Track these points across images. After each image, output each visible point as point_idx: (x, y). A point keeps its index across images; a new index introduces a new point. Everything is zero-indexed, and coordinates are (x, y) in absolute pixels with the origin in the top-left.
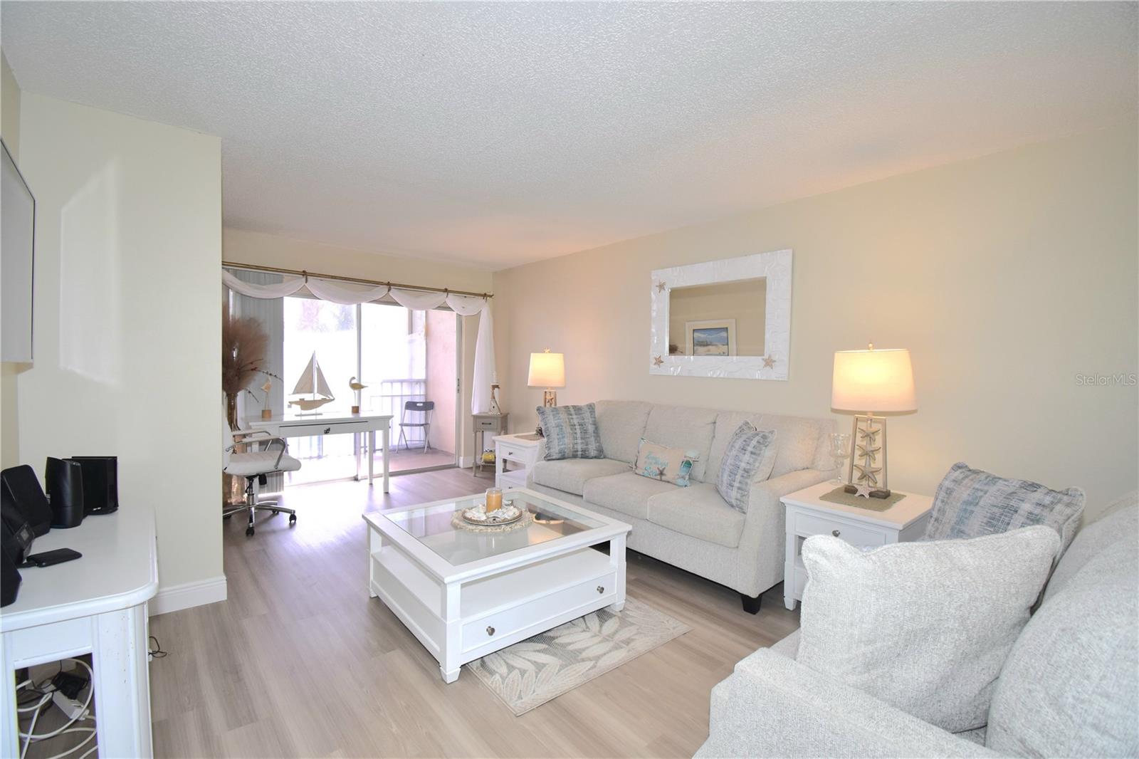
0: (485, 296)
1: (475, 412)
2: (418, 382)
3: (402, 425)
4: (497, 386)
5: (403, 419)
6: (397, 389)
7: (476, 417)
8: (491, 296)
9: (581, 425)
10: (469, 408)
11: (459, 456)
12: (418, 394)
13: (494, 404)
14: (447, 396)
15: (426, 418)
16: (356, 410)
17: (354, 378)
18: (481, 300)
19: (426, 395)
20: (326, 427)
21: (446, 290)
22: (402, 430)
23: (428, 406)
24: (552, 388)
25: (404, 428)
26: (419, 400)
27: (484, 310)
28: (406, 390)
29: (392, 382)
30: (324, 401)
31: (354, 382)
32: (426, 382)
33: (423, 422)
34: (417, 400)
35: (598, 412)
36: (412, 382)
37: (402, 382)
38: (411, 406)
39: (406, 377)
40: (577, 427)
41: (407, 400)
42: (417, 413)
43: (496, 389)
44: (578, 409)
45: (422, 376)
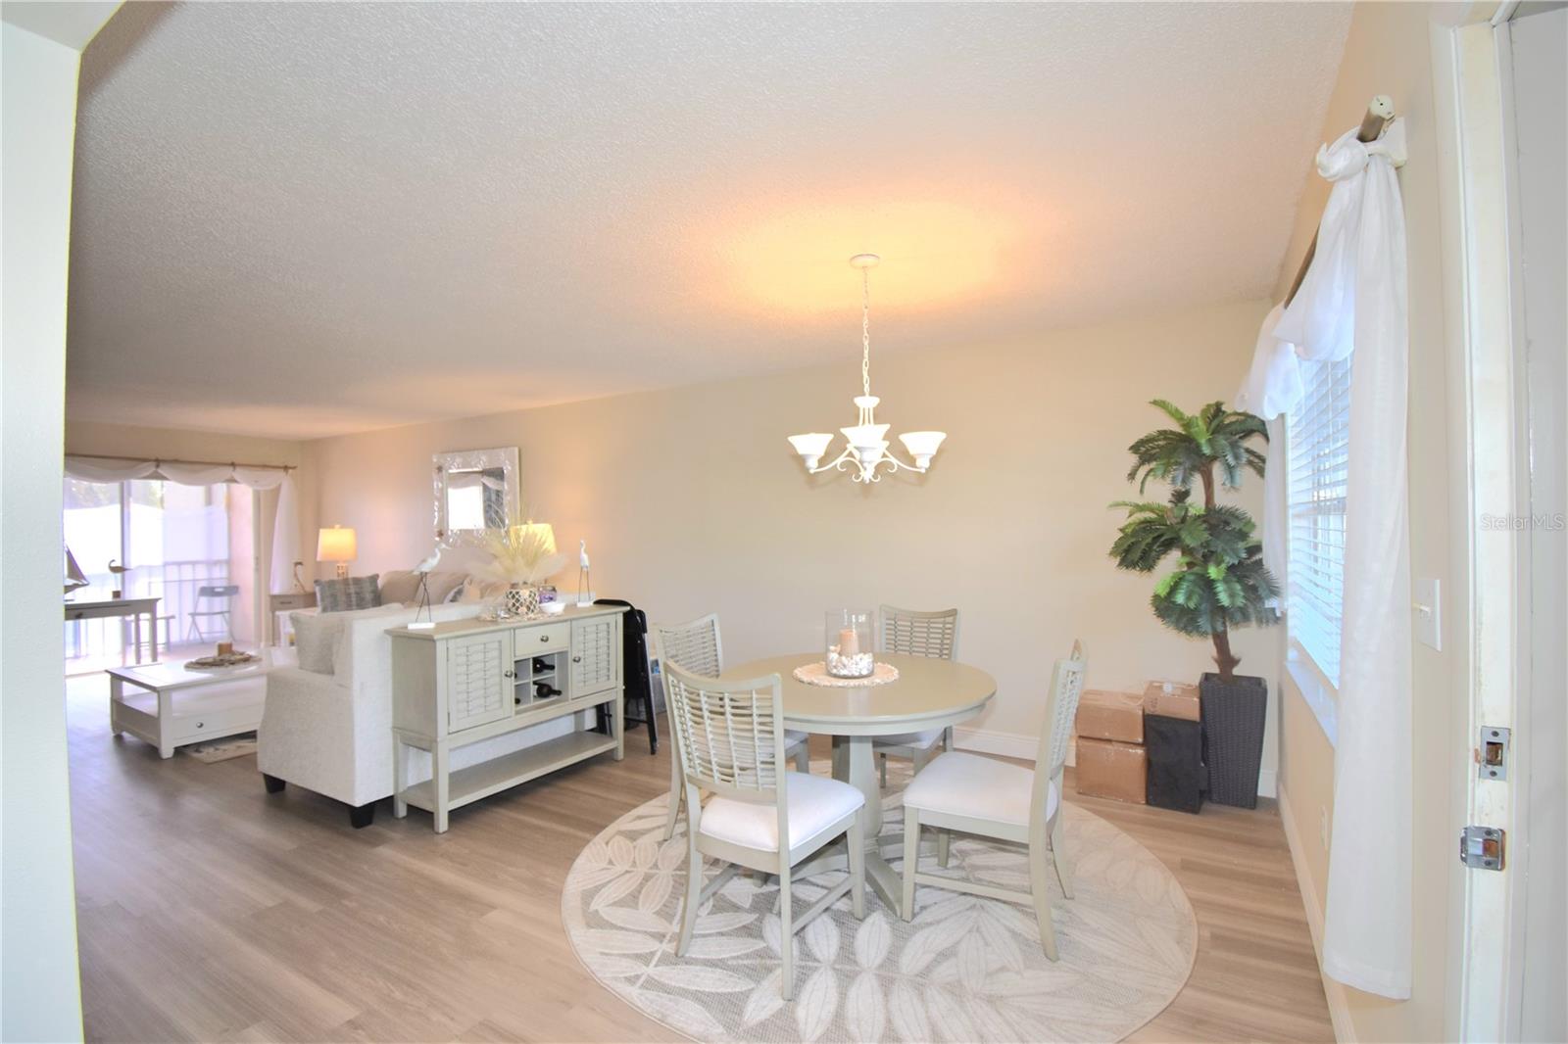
0: (286, 468)
1: (276, 590)
2: (216, 563)
3: (194, 615)
4: (300, 563)
5: (196, 606)
6: (188, 573)
7: (274, 597)
8: (294, 468)
9: (357, 593)
10: (268, 588)
11: (260, 641)
12: (219, 577)
13: (295, 582)
14: (247, 576)
15: (230, 605)
16: (117, 594)
17: (113, 561)
18: (281, 473)
19: (230, 578)
20: (77, 612)
21: (233, 465)
22: (194, 623)
23: (231, 590)
24: (344, 562)
25: (198, 618)
26: (220, 584)
27: (286, 482)
28: (202, 573)
29: (179, 564)
30: (75, 586)
31: (113, 565)
32: (229, 562)
33: (225, 609)
34: (216, 584)
35: (380, 583)
36: (211, 564)
37: (194, 563)
38: (209, 592)
39: (200, 556)
40: (353, 596)
41: (204, 584)
42: (217, 600)
43: (299, 566)
44: (357, 581)
45: (223, 555)
